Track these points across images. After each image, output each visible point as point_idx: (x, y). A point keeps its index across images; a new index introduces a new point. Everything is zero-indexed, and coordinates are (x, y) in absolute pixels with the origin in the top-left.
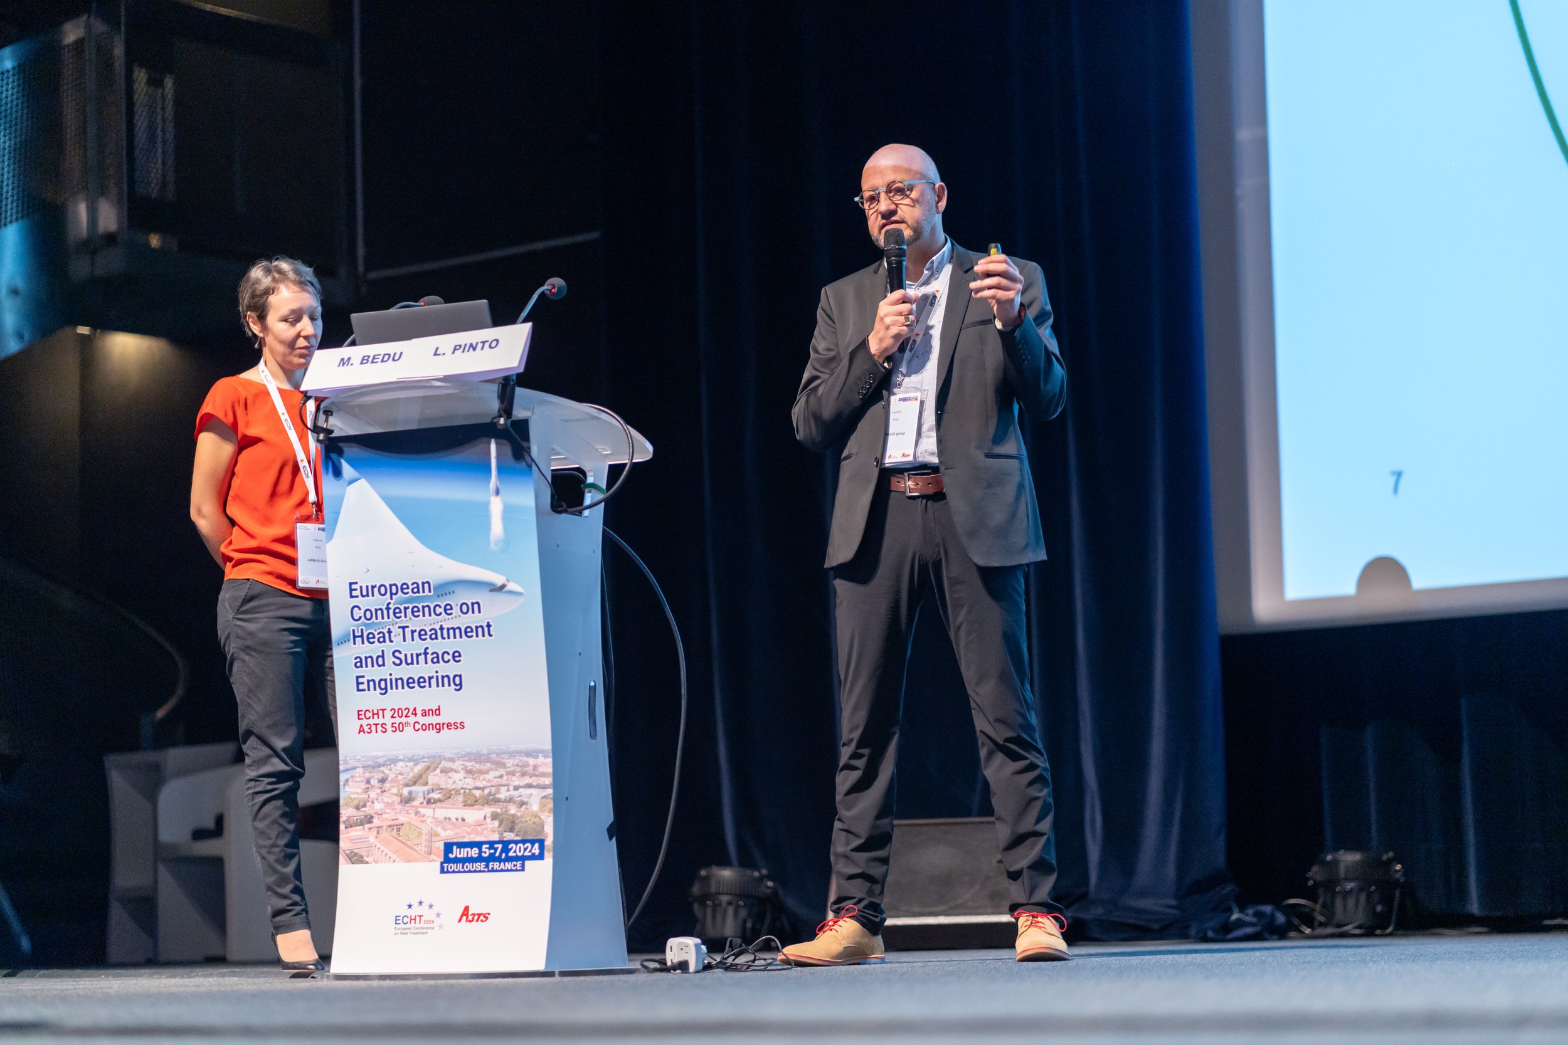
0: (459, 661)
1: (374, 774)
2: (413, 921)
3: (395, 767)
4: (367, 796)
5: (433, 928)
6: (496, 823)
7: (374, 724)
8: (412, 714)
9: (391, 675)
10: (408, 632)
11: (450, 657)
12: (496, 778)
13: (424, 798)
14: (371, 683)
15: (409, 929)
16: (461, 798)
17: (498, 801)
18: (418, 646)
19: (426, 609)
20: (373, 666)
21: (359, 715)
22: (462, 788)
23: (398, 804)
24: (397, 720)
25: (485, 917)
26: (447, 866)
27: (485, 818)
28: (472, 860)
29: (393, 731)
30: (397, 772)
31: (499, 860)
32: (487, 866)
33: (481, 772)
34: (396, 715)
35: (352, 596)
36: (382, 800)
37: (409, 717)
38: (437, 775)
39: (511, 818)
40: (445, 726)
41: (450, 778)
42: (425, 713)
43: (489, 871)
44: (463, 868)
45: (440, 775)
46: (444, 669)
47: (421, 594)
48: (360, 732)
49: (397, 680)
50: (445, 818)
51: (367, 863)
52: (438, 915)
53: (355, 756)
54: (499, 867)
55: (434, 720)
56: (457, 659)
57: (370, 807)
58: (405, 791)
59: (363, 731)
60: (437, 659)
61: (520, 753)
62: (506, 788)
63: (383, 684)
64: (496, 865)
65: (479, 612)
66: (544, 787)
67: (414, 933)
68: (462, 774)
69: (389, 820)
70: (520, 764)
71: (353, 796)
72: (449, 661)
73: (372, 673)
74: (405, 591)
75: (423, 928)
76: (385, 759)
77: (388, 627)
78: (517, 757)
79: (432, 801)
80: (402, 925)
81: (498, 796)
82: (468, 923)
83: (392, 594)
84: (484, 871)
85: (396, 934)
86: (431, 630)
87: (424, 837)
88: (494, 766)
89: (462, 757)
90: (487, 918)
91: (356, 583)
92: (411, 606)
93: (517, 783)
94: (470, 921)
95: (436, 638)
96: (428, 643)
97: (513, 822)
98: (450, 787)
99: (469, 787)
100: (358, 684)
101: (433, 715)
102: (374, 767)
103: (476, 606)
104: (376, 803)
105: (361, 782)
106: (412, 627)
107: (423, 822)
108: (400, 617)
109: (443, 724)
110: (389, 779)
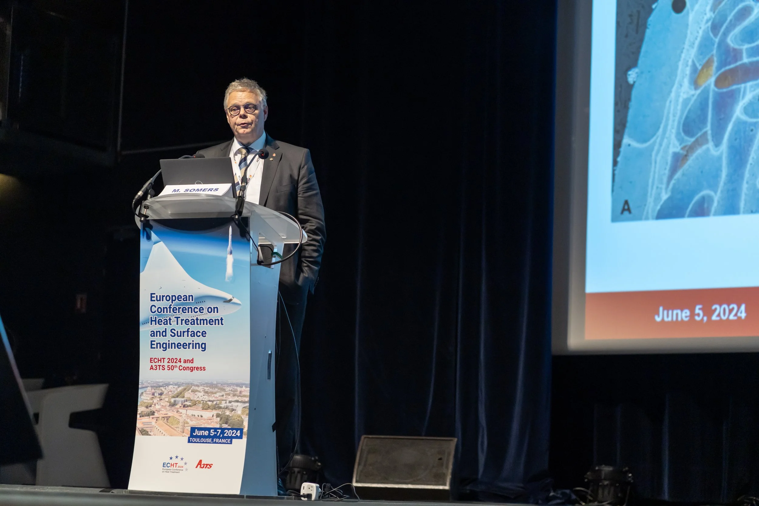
0: (205, 336)
1: (157, 391)
2: (172, 466)
3: (168, 388)
4: (152, 401)
5: (183, 470)
6: (219, 419)
7: (158, 365)
8: (179, 361)
9: (169, 341)
10: (179, 320)
11: (200, 334)
12: (220, 396)
13: (182, 404)
14: (159, 345)
15: (170, 470)
16: (201, 405)
17: (220, 408)
18: (184, 328)
19: (190, 309)
20: (160, 336)
21: (151, 360)
22: (202, 400)
23: (168, 406)
24: (171, 364)
25: (210, 466)
26: (192, 439)
27: (213, 416)
28: (205, 437)
29: (168, 369)
30: (168, 390)
31: (219, 437)
32: (212, 440)
33: (212, 393)
34: (170, 361)
35: (151, 300)
36: (160, 404)
37: (177, 363)
38: (189, 393)
39: (227, 417)
40: (195, 368)
41: (196, 395)
42: (185, 361)
43: (213, 443)
44: (200, 440)
45: (191, 393)
46: (196, 340)
47: (188, 301)
48: (151, 369)
49: (172, 344)
50: (192, 415)
51: (150, 435)
52: (186, 464)
53: (147, 381)
54: (219, 441)
55: (189, 365)
56: (204, 335)
57: (154, 407)
58: (172, 400)
59: (153, 369)
60: (194, 334)
61: (233, 384)
62: (225, 401)
63: (164, 346)
64: (217, 440)
65: (217, 312)
66: (245, 402)
67: (172, 472)
68: (202, 394)
69: (163, 414)
70: (233, 390)
71: (145, 401)
72: (200, 336)
73: (159, 339)
74: (180, 299)
75: (177, 470)
76: (163, 383)
77: (169, 317)
78: (232, 387)
79: (186, 406)
80: (166, 468)
81: (221, 405)
82: (201, 469)
83: (172, 300)
84: (211, 443)
85: (163, 472)
86: (191, 320)
87: (181, 424)
88: (219, 390)
89: (203, 385)
90: (211, 467)
91: (154, 294)
92: (182, 307)
93: (231, 400)
94: (202, 468)
95: (194, 324)
96: (190, 326)
97: (227, 419)
98: (196, 399)
99: (206, 400)
100: (152, 344)
101: (189, 363)
102: (157, 387)
103: (216, 309)
104: (157, 405)
105: (149, 394)
106: (182, 318)
107: (180, 416)
108: (176, 312)
109: (195, 367)
110: (164, 394)
